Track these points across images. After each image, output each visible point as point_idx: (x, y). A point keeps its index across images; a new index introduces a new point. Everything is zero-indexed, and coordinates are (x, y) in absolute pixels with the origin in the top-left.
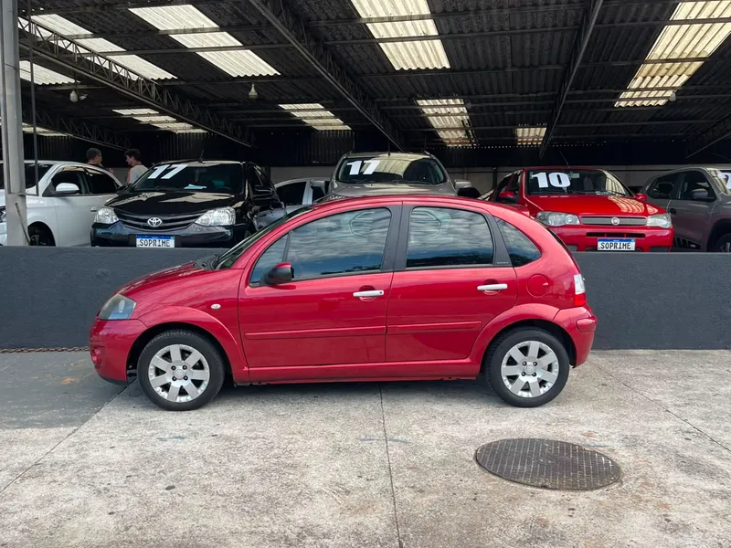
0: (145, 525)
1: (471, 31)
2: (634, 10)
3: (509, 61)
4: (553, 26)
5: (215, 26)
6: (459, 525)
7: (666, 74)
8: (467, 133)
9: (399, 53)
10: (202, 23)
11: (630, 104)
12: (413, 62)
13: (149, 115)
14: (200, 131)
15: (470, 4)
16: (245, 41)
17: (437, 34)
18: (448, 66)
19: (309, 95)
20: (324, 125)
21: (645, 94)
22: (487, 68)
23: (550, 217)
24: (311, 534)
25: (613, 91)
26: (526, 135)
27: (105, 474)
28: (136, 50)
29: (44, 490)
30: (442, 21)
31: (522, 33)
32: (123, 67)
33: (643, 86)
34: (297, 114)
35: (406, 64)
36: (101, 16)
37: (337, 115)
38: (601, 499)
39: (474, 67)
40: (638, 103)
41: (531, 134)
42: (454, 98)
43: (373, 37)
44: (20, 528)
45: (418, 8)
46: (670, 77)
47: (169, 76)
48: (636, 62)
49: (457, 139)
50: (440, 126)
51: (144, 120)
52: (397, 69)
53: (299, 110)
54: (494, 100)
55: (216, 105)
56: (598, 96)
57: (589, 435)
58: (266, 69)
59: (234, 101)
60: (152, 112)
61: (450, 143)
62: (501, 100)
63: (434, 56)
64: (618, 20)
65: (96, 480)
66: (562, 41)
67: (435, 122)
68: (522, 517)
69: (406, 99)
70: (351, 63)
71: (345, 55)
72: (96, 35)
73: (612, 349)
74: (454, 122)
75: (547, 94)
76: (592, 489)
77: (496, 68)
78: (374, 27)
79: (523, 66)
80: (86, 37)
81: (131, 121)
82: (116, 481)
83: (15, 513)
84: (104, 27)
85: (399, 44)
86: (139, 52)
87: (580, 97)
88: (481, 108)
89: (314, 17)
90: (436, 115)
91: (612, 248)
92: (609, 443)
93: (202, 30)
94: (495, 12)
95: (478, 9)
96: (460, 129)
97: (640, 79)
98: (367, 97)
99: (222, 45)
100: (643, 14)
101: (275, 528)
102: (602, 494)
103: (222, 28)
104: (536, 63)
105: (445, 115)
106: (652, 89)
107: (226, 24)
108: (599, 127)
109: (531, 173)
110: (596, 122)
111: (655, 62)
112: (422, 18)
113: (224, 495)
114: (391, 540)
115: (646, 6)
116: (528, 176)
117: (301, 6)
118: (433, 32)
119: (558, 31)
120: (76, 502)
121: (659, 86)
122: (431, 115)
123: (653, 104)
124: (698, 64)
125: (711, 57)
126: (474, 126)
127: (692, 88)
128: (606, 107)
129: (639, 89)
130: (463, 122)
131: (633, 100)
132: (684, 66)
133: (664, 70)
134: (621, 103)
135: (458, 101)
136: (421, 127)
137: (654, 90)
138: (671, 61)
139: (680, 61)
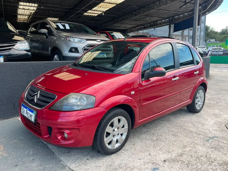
11: (88, 14)
46: (105, 8)
49: (24, 19)
61: (19, 20)
67: (20, 11)
69: (16, 1)
74: (28, 13)
97: (97, 7)
105: (27, 9)
111: (105, 3)
121: (100, 10)
122: (21, 9)
123: (94, 15)
124: (115, 5)
125: (119, 4)
126: (34, 15)
127: (108, 12)
128: (81, 14)
129: (94, 10)
130: (31, 13)
131: (90, 13)
132: (111, 5)
133: (105, 6)
134: (86, 14)
135: (36, 5)
136: (13, 13)
137: (98, 11)
138: (109, 3)
139: (111, 3)
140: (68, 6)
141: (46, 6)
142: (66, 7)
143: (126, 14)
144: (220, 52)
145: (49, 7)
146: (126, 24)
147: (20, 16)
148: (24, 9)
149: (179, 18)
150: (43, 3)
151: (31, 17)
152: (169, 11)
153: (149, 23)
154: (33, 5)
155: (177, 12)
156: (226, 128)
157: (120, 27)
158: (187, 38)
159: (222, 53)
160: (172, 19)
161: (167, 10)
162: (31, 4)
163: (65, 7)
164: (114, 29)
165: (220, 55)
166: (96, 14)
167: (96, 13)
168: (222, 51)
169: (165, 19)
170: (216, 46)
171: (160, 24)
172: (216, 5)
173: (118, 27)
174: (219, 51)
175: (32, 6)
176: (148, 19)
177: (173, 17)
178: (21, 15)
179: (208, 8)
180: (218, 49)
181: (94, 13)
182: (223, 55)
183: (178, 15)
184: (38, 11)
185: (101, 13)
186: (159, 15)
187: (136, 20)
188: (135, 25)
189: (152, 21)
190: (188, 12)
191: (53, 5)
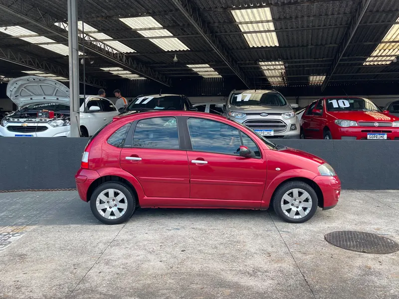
0: (179, 266)
1: (292, 28)
2: (377, 17)
3: (310, 42)
4: (335, 25)
5: (161, 26)
6: (328, 268)
7: (391, 48)
8: (283, 79)
9: (253, 39)
10: (154, 25)
11: (372, 63)
12: (260, 43)
13: (118, 70)
14: (143, 78)
15: (293, 15)
16: (174, 34)
17: (274, 29)
18: (278, 45)
19: (203, 60)
20: (209, 75)
21: (380, 59)
22: (298, 46)
23: (342, 123)
24: (259, 271)
25: (363, 57)
26: (314, 80)
27: (149, 245)
28: (118, 38)
29: (123, 251)
30: (278, 23)
31: (319, 29)
32: (110, 47)
33: (379, 54)
34: (195, 70)
35: (256, 44)
36: (104, 22)
37: (216, 70)
38: (393, 257)
39: (291, 45)
40: (376, 63)
41: (317, 79)
42: (278, 61)
43: (241, 31)
44: (122, 267)
45: (266, 17)
46: (394, 50)
47: (132, 51)
48: (377, 43)
49: (278, 82)
50: (269, 75)
51: (115, 73)
52: (251, 46)
53: (196, 68)
54: (300, 62)
55: (154, 65)
56: (355, 59)
57: (378, 229)
58: (183, 47)
59: (164, 63)
60: (120, 69)
61: (273, 84)
62: (303, 62)
63: (271, 40)
64: (369, 22)
65: (146, 247)
66: (338, 33)
67: (267, 73)
68: (358, 265)
69: (254, 62)
70: (227, 44)
71: (225, 40)
72: (99, 31)
73: (377, 190)
74: (277, 73)
75: (328, 59)
76: (388, 253)
77: (303, 46)
78: (242, 26)
79: (317, 45)
80: (94, 32)
81: (108, 73)
82: (156, 248)
83: (116, 261)
84: (104, 27)
85: (254, 35)
86: (119, 40)
87: (346, 60)
88: (292, 66)
89: (212, 22)
90: (268, 69)
91: (375, 138)
92: (390, 233)
93: (154, 29)
94: (306, 18)
95: (297, 17)
96: (280, 77)
97: (378, 51)
98: (234, 61)
99: (163, 36)
100: (382, 19)
101: (241, 268)
102: (393, 255)
103: (164, 27)
104: (324, 43)
105: (273, 70)
106: (384, 56)
107: (166, 25)
108: (353, 76)
109: (329, 100)
110: (353, 73)
111: (386, 42)
112: (268, 21)
113: (210, 254)
114: (297, 274)
115: (384, 15)
116: (327, 102)
117: (206, 16)
118: (272, 28)
119: (337, 27)
120: (142, 257)
121: (388, 54)
122: (265, 70)
123: (383, 63)
126: (287, 75)
128: (359, 65)
129: (377, 56)
130: (282, 73)
131: (373, 61)
133: (391, 46)
134: (366, 63)
135: (281, 63)
136: (259, 76)
138: (394, 42)
141: (292, 62)
142: (324, 59)
147: (270, 78)
150: (287, 59)
151: (285, 78)
162: (273, 63)
163: (322, 59)
166: (386, 61)
167: (383, 59)
175: (277, 64)
181: (381, 61)
184: (288, 69)
185: (395, 59)
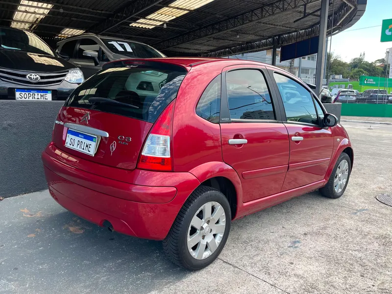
8: (31, 27)
11: (138, 25)
25: (138, 18)
26: (67, 33)
33: (154, 18)
40: (141, 26)
42: (48, 4)
50: (18, 19)
67: (18, 16)
74: (31, 18)
96: (30, 23)
97: (156, 14)
111: (171, 7)
121: (160, 19)
122: (20, 11)
123: (147, 27)
124: (186, 12)
125: (194, 10)
126: (41, 23)
127: (173, 23)
128: (127, 25)
129: (150, 19)
130: (38, 19)
131: (142, 23)
132: (180, 12)
133: (170, 12)
134: (134, 25)
135: (50, 6)
136: (4, 18)
137: (156, 20)
138: (178, 8)
139: (181, 9)
140: (106, 11)
141: (68, 9)
142: (103, 12)
143: (203, 28)
144: (351, 97)
145: (72, 10)
146: (201, 44)
147: (15, 23)
148: (26, 12)
149: (289, 38)
150: (62, 3)
151: (34, 26)
152: (274, 25)
153: (239, 45)
154: (45, 5)
155: (287, 27)
156: (376, 200)
157: (190, 49)
158: (297, 72)
159: (354, 98)
160: (278, 40)
161: (272, 25)
162: (40, 4)
163: (100, 12)
164: (178, 52)
165: (351, 102)
166: (152, 25)
167: (151, 23)
168: (355, 96)
169: (266, 39)
170: (344, 86)
171: (258, 46)
172: (352, 19)
173: (185, 48)
174: (349, 96)
175: (43, 7)
176: (238, 37)
177: (279, 36)
178: (18, 21)
179: (338, 24)
180: (349, 92)
181: (149, 24)
182: (356, 101)
183: (289, 33)
184: (51, 16)
185: (161, 25)
186: (258, 31)
187: (219, 39)
188: (215, 46)
189: (244, 42)
190: (305, 29)
191: (79, 8)
